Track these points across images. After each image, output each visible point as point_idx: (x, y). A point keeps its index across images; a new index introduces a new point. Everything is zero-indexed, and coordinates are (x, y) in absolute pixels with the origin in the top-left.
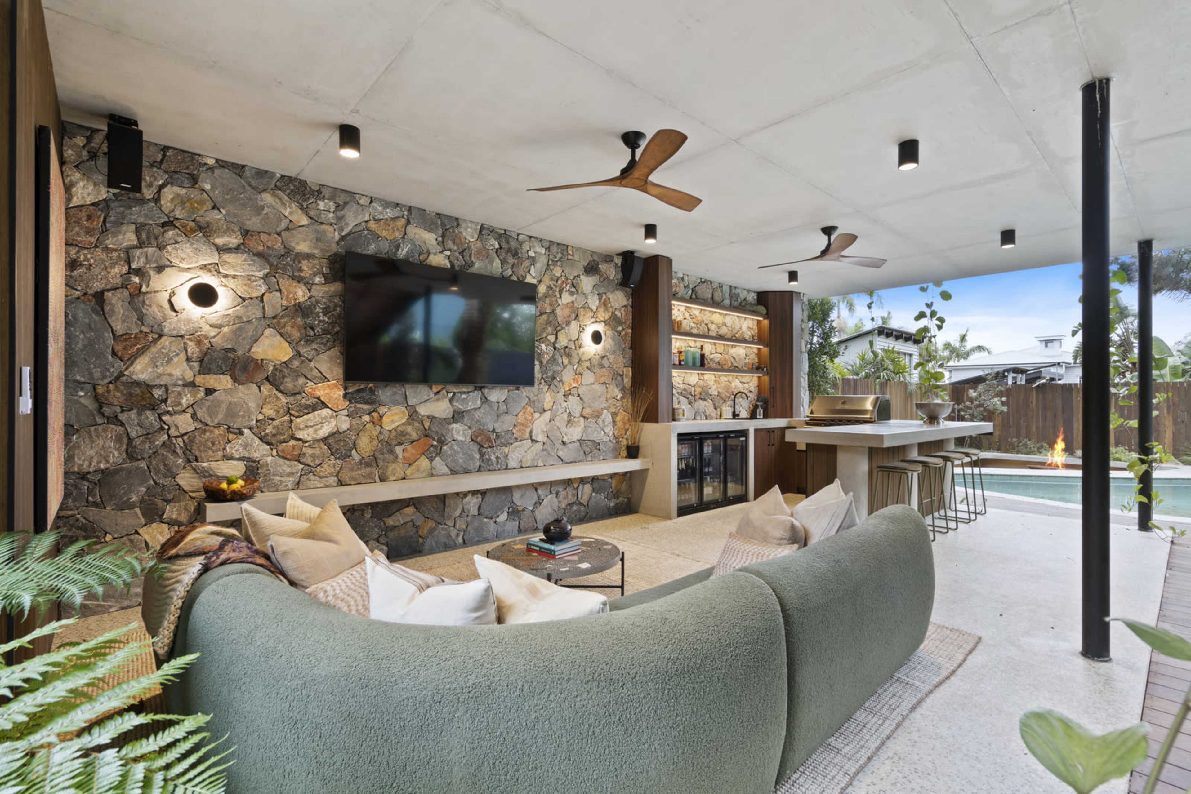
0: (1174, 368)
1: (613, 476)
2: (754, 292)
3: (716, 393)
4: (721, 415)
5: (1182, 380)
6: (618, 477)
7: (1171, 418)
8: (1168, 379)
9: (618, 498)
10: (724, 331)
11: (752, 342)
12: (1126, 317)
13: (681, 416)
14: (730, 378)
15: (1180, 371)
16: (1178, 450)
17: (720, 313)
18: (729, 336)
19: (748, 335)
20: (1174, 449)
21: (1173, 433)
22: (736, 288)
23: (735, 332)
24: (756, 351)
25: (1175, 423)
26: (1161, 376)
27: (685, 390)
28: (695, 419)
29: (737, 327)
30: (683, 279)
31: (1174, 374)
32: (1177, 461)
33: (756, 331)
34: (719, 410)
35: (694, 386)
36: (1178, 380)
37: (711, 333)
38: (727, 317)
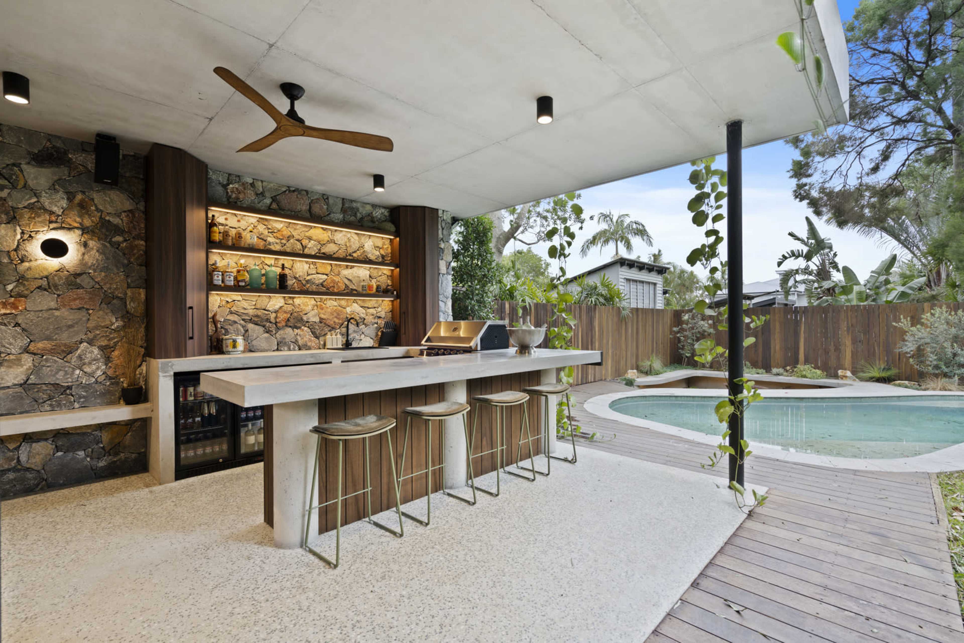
0: (860, 293)
1: (101, 427)
2: (385, 207)
3: (317, 320)
4: (325, 345)
5: (865, 303)
6: (116, 429)
7: (850, 338)
8: (854, 303)
9: (116, 454)
10: (330, 249)
11: (382, 263)
12: (823, 249)
13: (230, 349)
14: (343, 303)
15: (864, 296)
16: (856, 368)
17: (322, 228)
18: (341, 254)
19: (374, 254)
20: (852, 368)
21: (852, 351)
22: (352, 201)
23: (350, 251)
24: (389, 273)
25: (854, 341)
26: (848, 300)
27: (257, 316)
28: (278, 350)
29: (355, 246)
30: (252, 185)
31: (860, 299)
32: (854, 378)
33: (389, 250)
34: (321, 339)
35: (276, 312)
36: (862, 304)
37: (307, 251)
38: (336, 234)
